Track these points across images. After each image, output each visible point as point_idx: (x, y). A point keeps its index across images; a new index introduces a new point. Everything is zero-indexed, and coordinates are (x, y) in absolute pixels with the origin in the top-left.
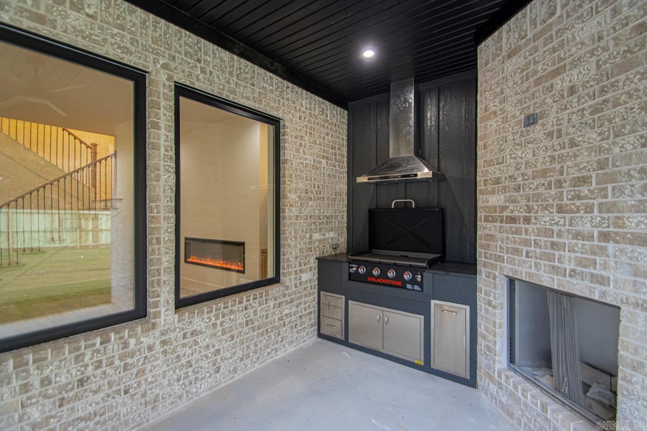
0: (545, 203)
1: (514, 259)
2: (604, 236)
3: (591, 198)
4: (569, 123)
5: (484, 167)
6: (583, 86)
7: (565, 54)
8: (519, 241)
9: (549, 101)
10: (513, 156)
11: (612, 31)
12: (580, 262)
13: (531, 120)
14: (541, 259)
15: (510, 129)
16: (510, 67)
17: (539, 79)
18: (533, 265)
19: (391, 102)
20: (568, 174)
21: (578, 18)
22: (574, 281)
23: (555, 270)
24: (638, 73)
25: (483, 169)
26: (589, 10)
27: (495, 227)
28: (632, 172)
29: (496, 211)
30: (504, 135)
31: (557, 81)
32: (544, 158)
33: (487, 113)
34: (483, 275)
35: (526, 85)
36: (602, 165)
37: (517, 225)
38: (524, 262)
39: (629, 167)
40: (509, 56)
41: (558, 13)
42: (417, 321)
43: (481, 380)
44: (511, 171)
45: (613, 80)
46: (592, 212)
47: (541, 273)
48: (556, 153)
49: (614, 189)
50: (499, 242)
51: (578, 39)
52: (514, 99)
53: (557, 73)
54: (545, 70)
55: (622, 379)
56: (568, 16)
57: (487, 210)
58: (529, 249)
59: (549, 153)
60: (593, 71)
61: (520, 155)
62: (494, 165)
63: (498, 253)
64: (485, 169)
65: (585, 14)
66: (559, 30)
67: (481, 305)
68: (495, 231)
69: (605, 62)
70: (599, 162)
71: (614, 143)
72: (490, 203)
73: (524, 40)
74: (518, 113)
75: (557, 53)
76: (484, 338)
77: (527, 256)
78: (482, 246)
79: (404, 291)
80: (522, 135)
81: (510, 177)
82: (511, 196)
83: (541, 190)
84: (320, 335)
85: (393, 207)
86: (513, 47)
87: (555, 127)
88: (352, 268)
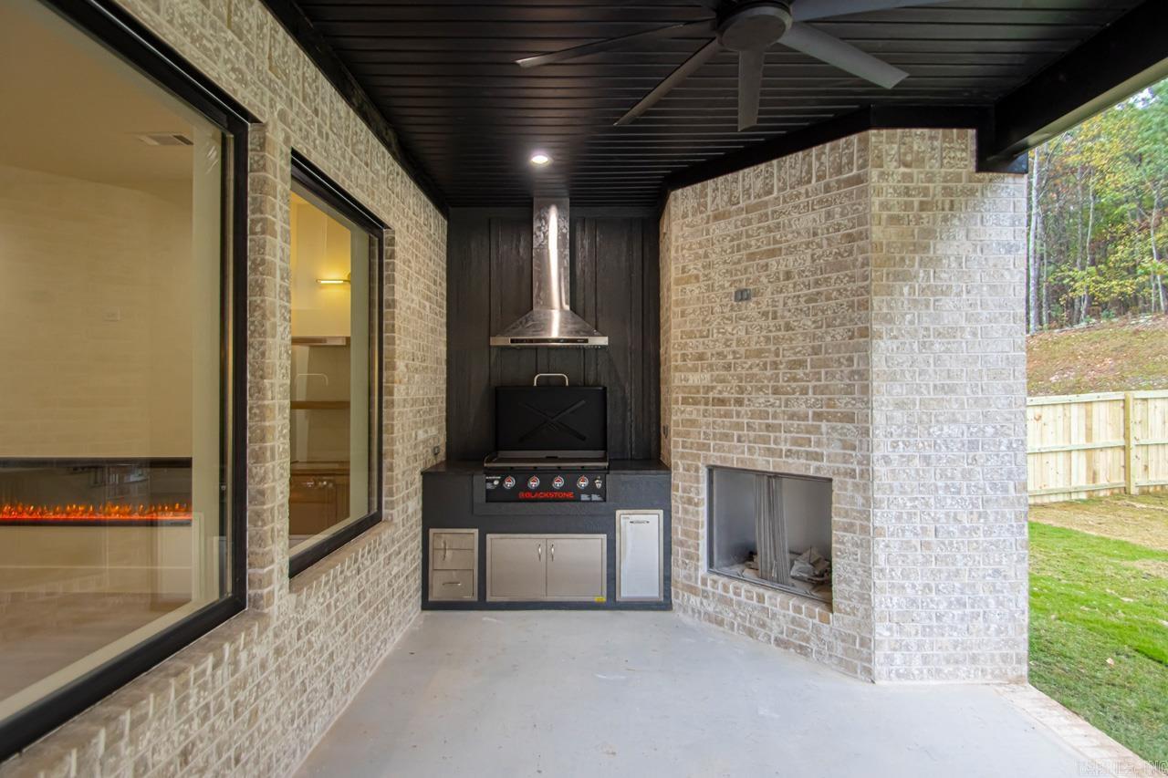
0: (760, 385)
1: (723, 446)
2: (818, 416)
3: (807, 381)
4: (784, 306)
5: (682, 338)
6: (799, 274)
7: (781, 237)
8: (729, 424)
9: (764, 280)
10: (722, 330)
11: (825, 231)
12: (795, 442)
13: (742, 295)
14: (755, 443)
15: (718, 300)
16: (717, 231)
17: (752, 253)
18: (746, 450)
20: (783, 356)
21: (795, 207)
22: (790, 460)
23: (771, 452)
24: (847, 275)
25: (680, 340)
26: (806, 204)
27: (698, 410)
28: (842, 360)
29: (698, 392)
30: (710, 305)
31: (772, 261)
32: (759, 338)
33: (685, 275)
34: (681, 469)
35: (737, 256)
36: (816, 351)
37: (728, 408)
38: (736, 448)
39: (839, 355)
40: (716, 218)
41: (775, 194)
42: (597, 542)
43: (677, 598)
44: (720, 347)
45: (826, 276)
46: (807, 394)
47: (756, 457)
48: (771, 335)
49: (826, 373)
50: (704, 427)
51: (794, 227)
52: (723, 268)
53: (772, 253)
54: (759, 247)
55: (836, 542)
56: (785, 201)
57: (687, 390)
58: (741, 432)
59: (764, 333)
60: (808, 263)
61: (730, 330)
62: (695, 337)
63: (701, 441)
64: (683, 341)
65: (802, 206)
66: (776, 212)
67: (677, 504)
68: (698, 415)
69: (819, 258)
70: (813, 347)
71: (826, 332)
72: (691, 382)
73: (734, 207)
74: (727, 285)
75: (772, 234)
76: (682, 544)
77: (739, 441)
78: (678, 434)
79: (578, 504)
80: (732, 309)
81: (717, 354)
82: (718, 375)
83: (755, 370)
84: (427, 605)
85: (535, 384)
86: (721, 209)
87: (771, 309)
88: (492, 481)
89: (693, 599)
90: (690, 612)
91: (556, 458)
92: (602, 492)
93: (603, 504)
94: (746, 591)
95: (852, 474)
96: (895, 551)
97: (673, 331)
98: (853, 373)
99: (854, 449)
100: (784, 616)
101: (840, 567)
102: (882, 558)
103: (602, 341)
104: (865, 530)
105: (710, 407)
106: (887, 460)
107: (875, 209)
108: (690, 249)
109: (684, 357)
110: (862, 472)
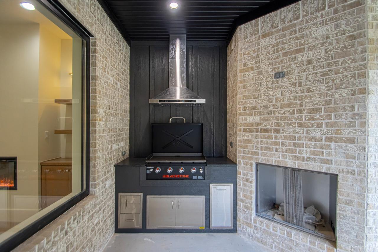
0: (289, 122)
1: (267, 153)
2: (329, 139)
3: (321, 120)
4: (306, 79)
5: (243, 99)
6: (317, 61)
7: (305, 42)
8: (270, 143)
9: (294, 66)
10: (266, 94)
11: (335, 35)
12: (313, 153)
13: (279, 75)
14: (287, 152)
15: (264, 79)
16: (264, 43)
17: (286, 53)
18: (281, 156)
19: (170, 48)
20: (306, 106)
21: (314, 24)
22: (309, 163)
23: (297, 158)
24: (350, 59)
25: (242, 100)
26: (321, 22)
27: (252, 135)
28: (346, 107)
29: (252, 126)
30: (260, 82)
31: (299, 56)
32: (289, 97)
33: (245, 67)
34: (242, 164)
35: (276, 55)
36: (328, 103)
37: (269, 134)
38: (275, 155)
39: (345, 105)
40: (264, 36)
41: (301, 19)
42: (201, 199)
43: (240, 227)
44: (265, 103)
45: (336, 60)
46: (321, 126)
47: (287, 160)
48: (298, 95)
49: (335, 115)
50: (255, 144)
51: (313, 35)
52: (267, 62)
53: (299, 51)
54: (290, 49)
55: (340, 210)
56: (307, 22)
57: (246, 125)
58: (277, 147)
59: (293, 94)
60: (323, 54)
61: (271, 93)
62: (251, 98)
63: (254, 150)
64: (244, 101)
65: (319, 23)
66: (301, 28)
67: (240, 182)
68: (252, 137)
69: (331, 51)
70: (326, 101)
71: (335, 92)
72: (248, 121)
73: (275, 29)
74: (270, 70)
75: (299, 41)
76: (243, 201)
77: (276, 151)
78: (241, 147)
79: (191, 181)
80: (273, 83)
81: (264, 106)
82: (264, 117)
83: (287, 114)
84: (118, 230)
85: (170, 122)
86: (267, 31)
87: (297, 81)
88: (149, 169)
89: (249, 229)
90: (247, 236)
91: (180, 156)
92: (204, 175)
93: (204, 181)
94: (280, 229)
95: (353, 173)
97: (238, 96)
98: (354, 115)
99: (354, 158)
100: (304, 246)
101: (340, 224)
102: (372, 222)
103: (203, 101)
104: (360, 205)
105: (259, 134)
106: (376, 165)
107: (370, 19)
108: (248, 54)
109: (245, 109)
110: (359, 173)
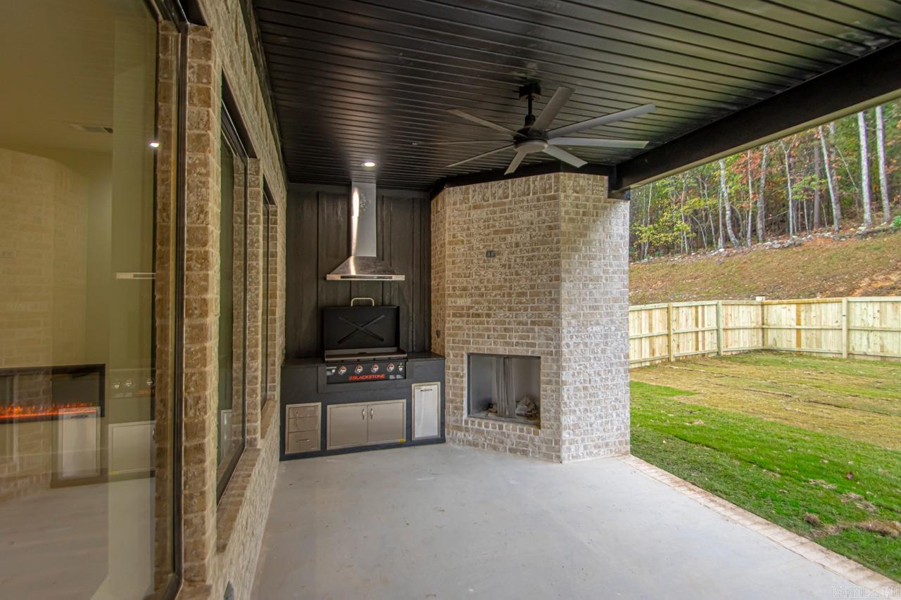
0: (501, 305)
1: (478, 341)
2: (533, 323)
3: (527, 304)
4: (515, 262)
5: (453, 277)
6: (523, 244)
7: (513, 223)
8: (482, 329)
9: (504, 246)
10: (478, 274)
11: (537, 223)
12: (521, 338)
13: (490, 254)
14: (498, 339)
15: (476, 256)
16: (475, 216)
17: (496, 231)
18: (492, 343)
20: (514, 290)
21: (521, 207)
22: (518, 348)
23: (507, 344)
24: (549, 247)
25: (451, 278)
26: (527, 206)
27: (463, 321)
28: (546, 293)
29: (463, 309)
30: (471, 258)
31: (508, 236)
32: (500, 279)
33: (454, 239)
34: (451, 357)
35: (487, 231)
36: (532, 287)
37: (481, 319)
38: (486, 342)
39: (545, 290)
40: (475, 208)
41: (510, 199)
42: (400, 405)
43: (449, 434)
44: (476, 283)
45: (538, 247)
46: (527, 310)
47: (498, 347)
48: (508, 277)
49: (538, 300)
50: (467, 331)
51: (520, 218)
52: (479, 237)
53: (508, 232)
54: (501, 227)
55: (543, 391)
56: (515, 203)
57: (456, 308)
58: (489, 333)
59: (503, 276)
60: (528, 239)
61: (483, 274)
62: (461, 277)
63: (465, 338)
65: (525, 207)
66: (510, 208)
67: (449, 379)
68: (463, 323)
69: (534, 237)
70: (531, 285)
71: (538, 278)
72: (458, 304)
73: (486, 203)
74: (481, 247)
75: (508, 221)
76: (452, 401)
77: (488, 338)
78: (450, 335)
79: (387, 382)
80: (484, 261)
81: (475, 287)
82: (476, 300)
83: (498, 297)
84: (284, 457)
85: (352, 305)
86: (478, 203)
87: (507, 262)
88: (331, 370)
89: (459, 434)
90: (457, 442)
92: (404, 373)
93: (404, 381)
94: (492, 424)
95: (551, 353)
96: (571, 392)
97: (446, 272)
98: (552, 300)
99: (552, 340)
100: (514, 435)
101: (544, 404)
102: (566, 396)
103: (401, 278)
104: (557, 383)
105: (470, 319)
106: (568, 345)
107: (563, 214)
108: (458, 224)
109: (454, 288)
110: (556, 352)
